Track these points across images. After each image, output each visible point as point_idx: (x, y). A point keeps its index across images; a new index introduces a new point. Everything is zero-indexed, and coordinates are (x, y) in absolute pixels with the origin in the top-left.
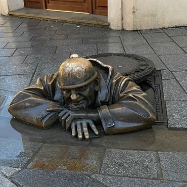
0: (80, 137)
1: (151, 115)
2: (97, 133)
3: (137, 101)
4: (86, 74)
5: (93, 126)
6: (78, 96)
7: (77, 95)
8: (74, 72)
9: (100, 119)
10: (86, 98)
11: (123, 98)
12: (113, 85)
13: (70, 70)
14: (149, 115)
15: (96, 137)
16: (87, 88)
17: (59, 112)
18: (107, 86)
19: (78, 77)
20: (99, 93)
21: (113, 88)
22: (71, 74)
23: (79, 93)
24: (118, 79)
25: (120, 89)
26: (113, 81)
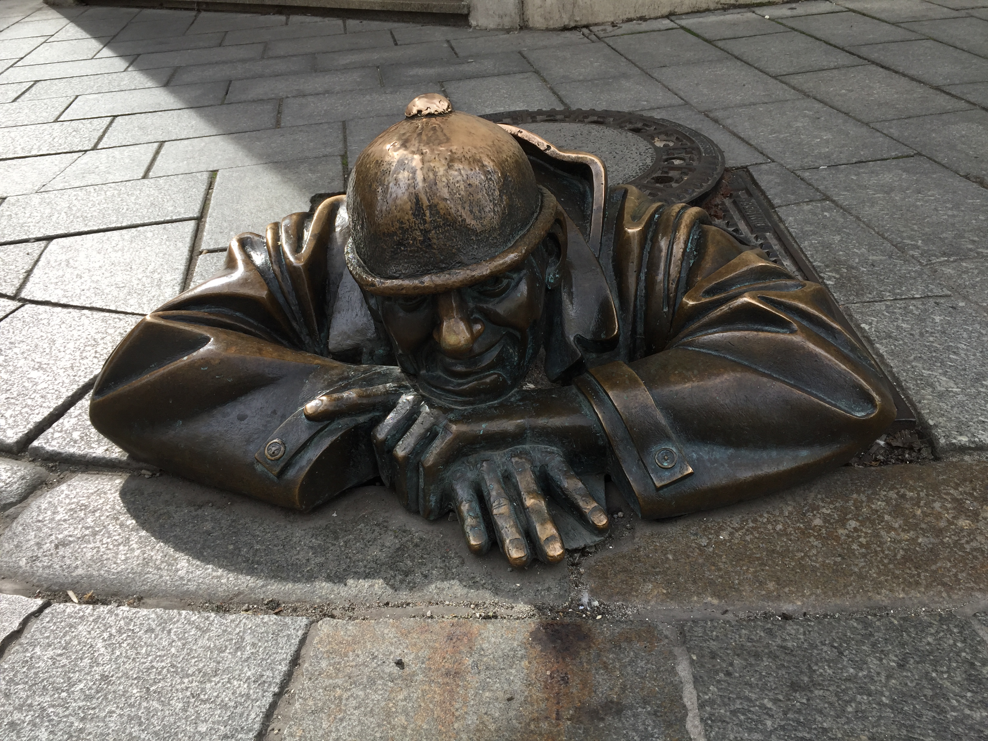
0: (519, 553)
1: (878, 399)
2: (601, 520)
3: (793, 331)
4: (510, 206)
6: (478, 327)
7: (469, 322)
8: (447, 196)
9: (601, 443)
10: (518, 334)
11: (706, 319)
12: (629, 253)
13: (421, 184)
14: (870, 400)
15: (597, 539)
16: (520, 280)
17: (371, 415)
18: (598, 259)
19: (468, 221)
20: (565, 296)
21: (632, 267)
22: (430, 207)
23: (481, 311)
24: (646, 217)
25: (674, 270)
26: (626, 232)
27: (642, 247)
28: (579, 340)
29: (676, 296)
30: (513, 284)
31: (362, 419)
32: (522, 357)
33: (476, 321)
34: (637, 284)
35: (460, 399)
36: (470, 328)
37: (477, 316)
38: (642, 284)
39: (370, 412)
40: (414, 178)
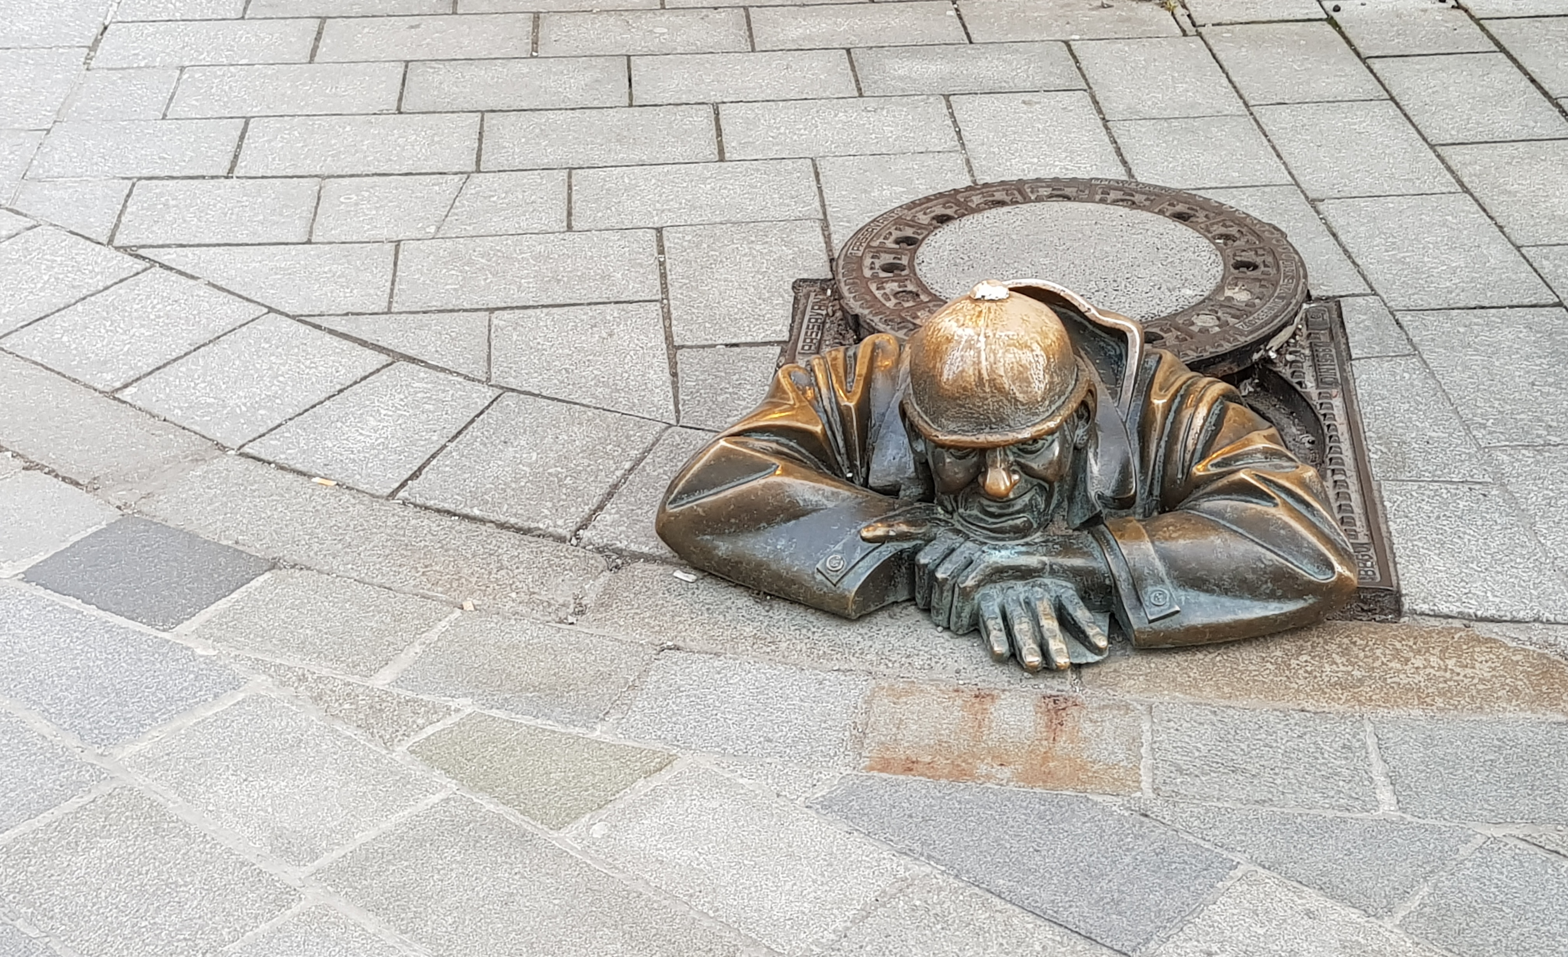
0: (1033, 658)
1: (1338, 568)
2: (1102, 643)
3: (1276, 505)
4: (1051, 383)
5: (1081, 614)
6: (1016, 477)
7: (1010, 471)
8: (1002, 373)
9: (1107, 582)
10: (1047, 486)
11: (1209, 489)
12: (1153, 421)
13: (984, 363)
14: (1331, 567)
15: (1097, 658)
16: (1053, 441)
17: (914, 543)
18: (1124, 424)
19: (1017, 394)
20: (1091, 455)
21: (1155, 435)
22: (989, 381)
23: (1019, 464)
24: (1172, 390)
25: (1190, 442)
26: (1151, 403)
27: (1165, 418)
28: (1100, 497)
29: (1190, 466)
30: (1047, 444)
31: (906, 545)
32: (1048, 504)
33: (1014, 472)
34: (1157, 451)
35: (992, 534)
36: (1010, 478)
37: (1016, 468)
38: (1162, 451)
39: (914, 539)
40: (979, 357)
